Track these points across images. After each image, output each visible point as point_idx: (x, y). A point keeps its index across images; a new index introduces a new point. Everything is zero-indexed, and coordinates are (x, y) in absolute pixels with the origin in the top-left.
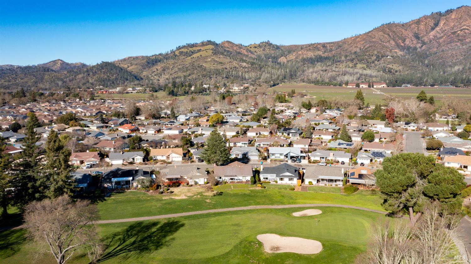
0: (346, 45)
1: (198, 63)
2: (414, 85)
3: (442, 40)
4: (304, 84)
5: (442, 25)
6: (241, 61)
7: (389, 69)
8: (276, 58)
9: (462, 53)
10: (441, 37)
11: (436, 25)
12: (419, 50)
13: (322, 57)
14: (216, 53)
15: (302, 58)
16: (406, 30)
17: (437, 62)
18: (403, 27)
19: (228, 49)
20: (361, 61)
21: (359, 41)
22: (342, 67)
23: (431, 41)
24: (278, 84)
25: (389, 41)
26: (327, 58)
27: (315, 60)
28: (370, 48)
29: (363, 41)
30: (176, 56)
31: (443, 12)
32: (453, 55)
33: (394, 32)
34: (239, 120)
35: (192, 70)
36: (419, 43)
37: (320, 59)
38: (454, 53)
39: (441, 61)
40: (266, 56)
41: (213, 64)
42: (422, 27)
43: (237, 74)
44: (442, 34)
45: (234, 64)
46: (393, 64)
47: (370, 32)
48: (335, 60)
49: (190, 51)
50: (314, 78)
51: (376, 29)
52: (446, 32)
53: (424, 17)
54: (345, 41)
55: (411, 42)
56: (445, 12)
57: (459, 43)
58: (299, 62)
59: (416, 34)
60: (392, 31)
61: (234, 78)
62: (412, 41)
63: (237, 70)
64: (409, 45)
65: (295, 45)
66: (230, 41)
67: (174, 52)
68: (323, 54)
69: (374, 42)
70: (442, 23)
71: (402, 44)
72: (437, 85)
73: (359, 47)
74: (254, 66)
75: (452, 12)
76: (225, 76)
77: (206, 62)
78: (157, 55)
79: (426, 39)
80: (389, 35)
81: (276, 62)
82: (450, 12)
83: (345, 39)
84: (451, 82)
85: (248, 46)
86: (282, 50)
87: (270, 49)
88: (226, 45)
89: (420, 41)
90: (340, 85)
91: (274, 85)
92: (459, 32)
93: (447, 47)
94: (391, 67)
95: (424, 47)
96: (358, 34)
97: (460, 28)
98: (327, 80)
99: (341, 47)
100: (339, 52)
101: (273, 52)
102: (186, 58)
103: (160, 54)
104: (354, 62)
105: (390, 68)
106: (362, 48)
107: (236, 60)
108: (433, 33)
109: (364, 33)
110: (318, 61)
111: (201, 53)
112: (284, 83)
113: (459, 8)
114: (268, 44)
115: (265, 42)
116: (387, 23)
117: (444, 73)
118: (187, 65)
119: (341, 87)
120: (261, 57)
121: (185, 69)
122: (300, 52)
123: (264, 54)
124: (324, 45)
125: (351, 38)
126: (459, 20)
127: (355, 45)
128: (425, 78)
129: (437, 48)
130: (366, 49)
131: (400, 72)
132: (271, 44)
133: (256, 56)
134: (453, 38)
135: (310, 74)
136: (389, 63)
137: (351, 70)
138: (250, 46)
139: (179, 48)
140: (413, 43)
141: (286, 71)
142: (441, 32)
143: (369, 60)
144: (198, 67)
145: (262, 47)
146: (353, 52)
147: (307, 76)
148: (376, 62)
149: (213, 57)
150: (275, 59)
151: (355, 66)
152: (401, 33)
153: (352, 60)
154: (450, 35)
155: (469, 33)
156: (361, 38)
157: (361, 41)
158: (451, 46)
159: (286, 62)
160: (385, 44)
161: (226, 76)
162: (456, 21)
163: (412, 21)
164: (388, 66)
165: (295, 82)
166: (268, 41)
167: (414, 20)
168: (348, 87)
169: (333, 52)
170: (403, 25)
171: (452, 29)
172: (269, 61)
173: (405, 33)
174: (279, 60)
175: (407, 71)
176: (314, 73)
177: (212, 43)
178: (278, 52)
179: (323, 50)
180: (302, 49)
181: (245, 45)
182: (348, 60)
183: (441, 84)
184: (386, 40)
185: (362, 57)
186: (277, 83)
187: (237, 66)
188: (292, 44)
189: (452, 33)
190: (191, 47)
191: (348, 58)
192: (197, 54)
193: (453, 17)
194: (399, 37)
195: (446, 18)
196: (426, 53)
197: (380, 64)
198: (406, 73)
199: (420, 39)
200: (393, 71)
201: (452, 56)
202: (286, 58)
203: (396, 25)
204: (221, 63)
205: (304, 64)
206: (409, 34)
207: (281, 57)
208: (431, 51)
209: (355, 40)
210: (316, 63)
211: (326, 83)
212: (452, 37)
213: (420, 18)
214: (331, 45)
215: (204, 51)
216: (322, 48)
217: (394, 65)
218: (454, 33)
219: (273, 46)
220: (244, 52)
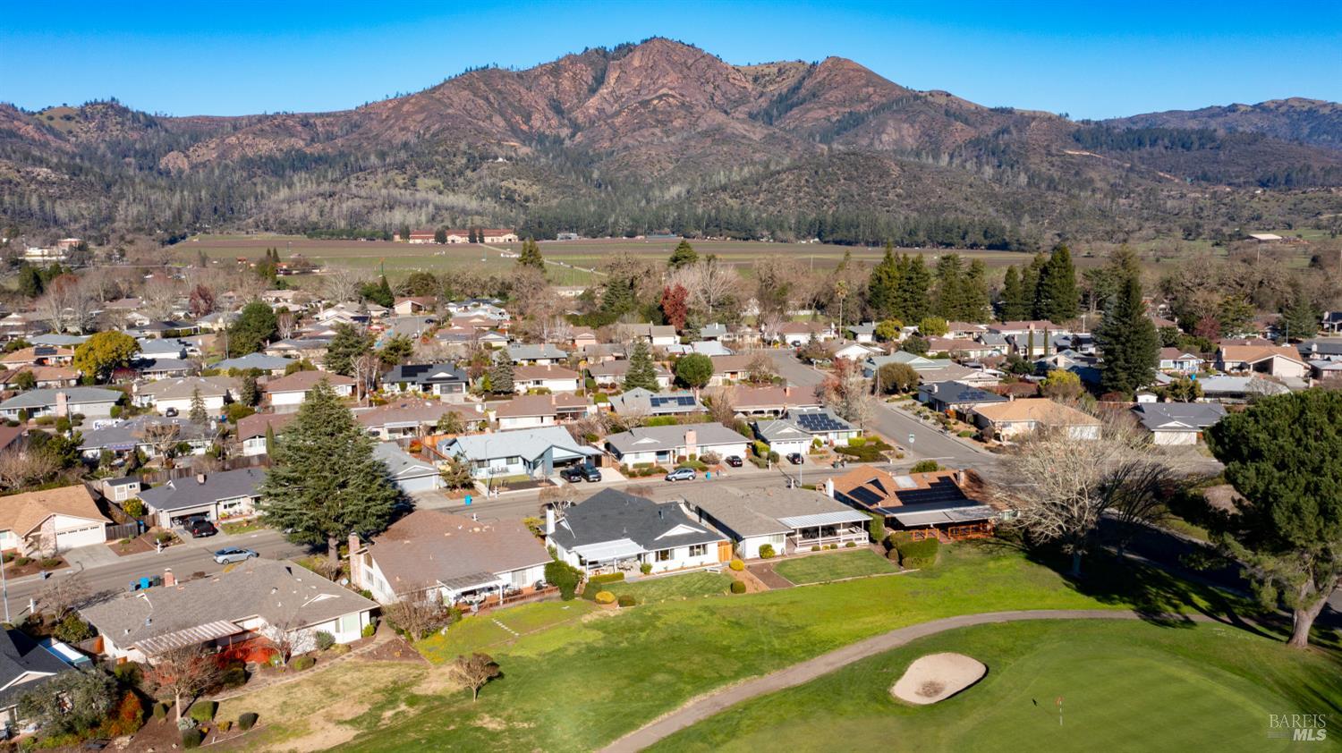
0: (375, 122)
2: (586, 235)
3: (620, 119)
4: (271, 235)
5: (612, 81)
6: (30, 162)
7: (506, 191)
8: (150, 157)
9: (671, 155)
10: (618, 113)
11: (600, 80)
12: (567, 143)
13: (304, 155)
15: (242, 156)
16: (529, 89)
17: (619, 174)
18: (520, 80)
20: (426, 168)
21: (409, 114)
22: (375, 186)
23: (594, 121)
24: (184, 238)
25: (490, 118)
26: (319, 160)
27: (287, 165)
28: (446, 134)
29: (421, 113)
31: (610, 50)
32: (651, 159)
33: (500, 92)
34: (178, 355)
36: (564, 125)
37: (300, 162)
38: (653, 153)
39: (626, 172)
40: (111, 146)
42: (566, 84)
43: (21, 203)
44: (616, 106)
45: (4, 170)
46: (515, 179)
47: (435, 89)
48: (349, 166)
50: (301, 218)
51: (450, 81)
52: (624, 100)
53: (568, 57)
54: (367, 111)
55: (546, 123)
56: (615, 49)
57: (659, 130)
58: (233, 170)
59: (554, 101)
60: (494, 90)
61: (12, 218)
62: (548, 119)
63: (19, 189)
64: (542, 130)
65: (207, 117)
68: (307, 145)
69: (451, 116)
70: (612, 78)
71: (525, 128)
72: (641, 234)
73: (412, 128)
74: (82, 178)
75: (631, 51)
79: (579, 116)
80: (487, 99)
81: (151, 168)
82: (625, 50)
83: (367, 104)
84: (673, 226)
85: (40, 113)
86: (166, 130)
87: (123, 124)
89: (566, 121)
90: (387, 237)
91: (173, 241)
92: (655, 102)
93: (634, 138)
94: (511, 186)
95: (579, 137)
96: (404, 93)
97: (656, 91)
98: (343, 224)
99: (359, 127)
100: (356, 143)
101: (136, 135)
104: (409, 172)
106: (422, 132)
107: (9, 158)
108: (593, 102)
109: (421, 90)
110: (294, 169)
112: (205, 232)
113: (646, 41)
114: (116, 109)
115: (103, 103)
116: (480, 66)
117: (648, 202)
119: (388, 242)
120: (96, 149)
122: (233, 140)
123: (104, 141)
124: (306, 121)
125: (385, 103)
126: (650, 71)
127: (401, 123)
128: (610, 216)
129: (611, 140)
130: (434, 135)
131: (536, 200)
132: (125, 110)
133: (77, 146)
134: (643, 117)
135: (285, 206)
136: (505, 176)
137: (406, 195)
138: (49, 113)
140: (550, 125)
141: (196, 195)
142: (612, 101)
143: (448, 167)
145: (93, 118)
146: (397, 142)
147: (275, 213)
148: (469, 173)
150: (148, 160)
151: (412, 183)
152: (518, 97)
153: (401, 167)
154: (636, 107)
155: (677, 105)
156: (414, 104)
157: (416, 112)
158: (643, 136)
159: (186, 166)
160: (481, 123)
162: (645, 74)
163: (541, 66)
164: (503, 183)
165: (238, 229)
166: (113, 99)
167: (545, 65)
168: (411, 242)
169: (339, 142)
170: (519, 75)
171: (637, 93)
172: (129, 165)
173: (529, 97)
174: (163, 163)
175: (555, 197)
176: (297, 203)
178: (154, 138)
179: (304, 136)
180: (235, 128)
181: (27, 109)
182: (389, 165)
183: (649, 231)
184: (482, 112)
185: (428, 158)
186: (181, 233)
187: (14, 176)
189: (641, 103)
191: (389, 160)
193: (636, 63)
194: (515, 107)
195: (621, 64)
196: (587, 153)
197: (480, 178)
198: (554, 202)
199: (566, 116)
200: (516, 197)
201: (650, 161)
202: (187, 156)
203: (504, 75)
205: (250, 177)
206: (536, 100)
207: (166, 153)
208: (596, 147)
209: (397, 108)
210: (288, 172)
211: (342, 232)
212: (642, 114)
213: (559, 60)
214: (328, 119)
216: (300, 128)
217: (518, 181)
218: (645, 104)
219: (136, 117)
220: (30, 130)
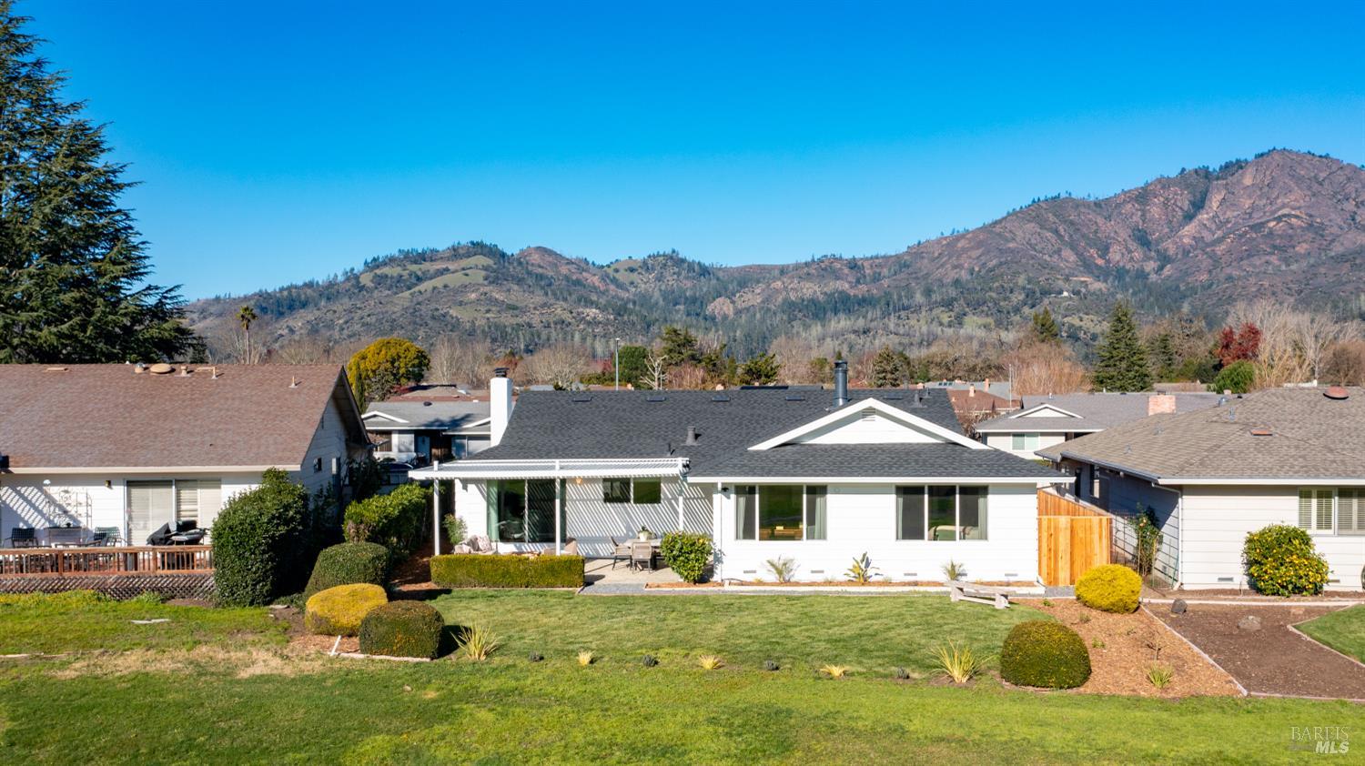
0: (926, 261)
1: (433, 306)
3: (1223, 247)
5: (1215, 205)
6: (582, 303)
7: (1069, 328)
8: (698, 304)
9: (1291, 285)
10: (1220, 240)
11: (1199, 204)
12: (1153, 277)
13: (848, 297)
14: (497, 278)
15: (785, 300)
16: (1109, 218)
17: (1217, 310)
18: (1098, 210)
19: (540, 270)
20: (976, 306)
21: (964, 250)
22: (917, 324)
23: (1189, 252)
25: (1058, 252)
26: (864, 302)
27: (828, 307)
28: (1004, 269)
29: (978, 249)
30: (362, 288)
31: (1214, 170)
32: (1262, 290)
33: (1072, 223)
35: (410, 328)
36: (1151, 258)
37: (842, 304)
38: (1266, 284)
40: (665, 295)
41: (483, 309)
42: (1155, 211)
43: (565, 340)
44: (1219, 232)
45: (559, 311)
46: (1081, 315)
47: (995, 223)
48: (891, 305)
49: (410, 275)
51: (1014, 213)
52: (1229, 225)
53: (1159, 181)
54: (918, 251)
55: (1127, 256)
56: (1221, 168)
57: (1275, 257)
58: (775, 313)
59: (1139, 231)
60: (1066, 222)
62: (1130, 252)
63: (568, 328)
64: (1121, 264)
65: (759, 266)
66: (549, 247)
67: (357, 277)
68: (852, 288)
69: (1012, 251)
70: (1214, 201)
71: (1100, 262)
73: (966, 265)
74: (626, 318)
75: (1241, 168)
76: (522, 347)
77: (461, 303)
78: (296, 287)
79: (1170, 247)
80: (1056, 232)
81: (698, 315)
82: (1234, 167)
83: (919, 243)
85: (608, 266)
86: (718, 279)
87: (679, 274)
88: (535, 258)
89: (1153, 253)
92: (1272, 224)
93: (1240, 268)
94: (1077, 322)
95: (1168, 270)
96: (961, 230)
97: (1274, 212)
99: (907, 266)
100: (904, 283)
101: (689, 284)
102: (396, 293)
103: (310, 285)
104: (956, 310)
105: (1073, 325)
106: (977, 269)
107: (565, 300)
108: (1189, 230)
109: (981, 225)
110: (836, 311)
111: (446, 278)
113: (1262, 155)
114: (674, 260)
115: (664, 255)
116: (1049, 196)
118: (394, 313)
120: (651, 297)
121: (387, 326)
122: (778, 284)
123: (661, 290)
124: (853, 265)
125: (938, 241)
126: (1266, 189)
127: (954, 261)
129: (1210, 272)
130: (990, 271)
132: (683, 261)
133: (634, 294)
134: (1254, 243)
136: (1070, 312)
137: (950, 332)
138: (615, 266)
139: (374, 264)
140: (1132, 258)
141: (731, 334)
142: (1214, 227)
143: (1002, 304)
144: (433, 318)
145: (653, 269)
146: (948, 280)
148: (1026, 310)
149: (487, 289)
150: (696, 306)
151: (959, 318)
152: (1094, 228)
153: (948, 304)
154: (1246, 233)
155: (1302, 227)
156: (971, 240)
157: (972, 249)
158: (1253, 265)
159: (731, 312)
160: (1046, 257)
161: (527, 346)
162: (1259, 193)
163: (1124, 192)
164: (1066, 320)
166: (674, 251)
167: (1129, 191)
169: (885, 283)
170: (1098, 204)
171: (1247, 216)
172: (677, 311)
173: (1107, 227)
174: (710, 307)
176: (829, 340)
177: (486, 250)
178: (705, 286)
179: (850, 279)
180: (782, 274)
181: (597, 263)
182: (936, 302)
184: (1050, 246)
185: (980, 295)
187: (567, 317)
188: (750, 263)
189: (1251, 227)
190: (416, 262)
191: (935, 297)
192: (433, 280)
193: (1248, 181)
194: (1089, 238)
195: (1227, 184)
196: (1178, 287)
199: (1153, 247)
200: (1082, 335)
201: (1261, 293)
202: (733, 302)
203: (1078, 204)
204: (514, 308)
205: (790, 320)
206: (1119, 231)
207: (714, 300)
208: (1190, 280)
209: (951, 245)
210: (829, 314)
212: (1252, 240)
213: (1147, 185)
214: (877, 262)
215: (456, 271)
216: (846, 271)
217: (1085, 317)
218: (1257, 227)
219: (691, 266)
220: (595, 281)
